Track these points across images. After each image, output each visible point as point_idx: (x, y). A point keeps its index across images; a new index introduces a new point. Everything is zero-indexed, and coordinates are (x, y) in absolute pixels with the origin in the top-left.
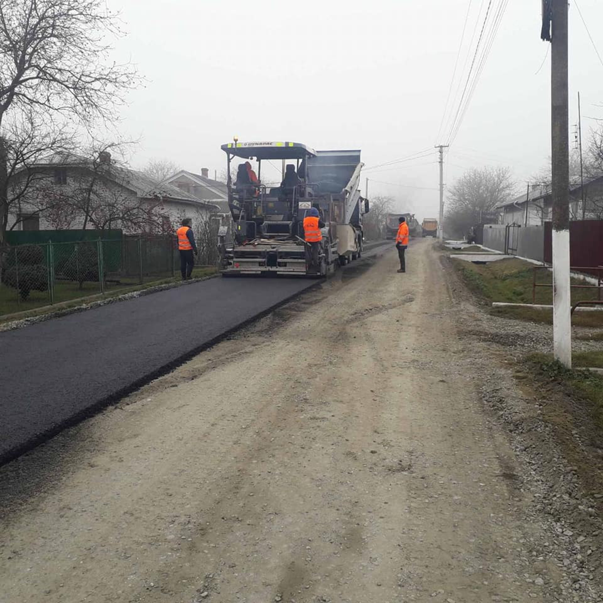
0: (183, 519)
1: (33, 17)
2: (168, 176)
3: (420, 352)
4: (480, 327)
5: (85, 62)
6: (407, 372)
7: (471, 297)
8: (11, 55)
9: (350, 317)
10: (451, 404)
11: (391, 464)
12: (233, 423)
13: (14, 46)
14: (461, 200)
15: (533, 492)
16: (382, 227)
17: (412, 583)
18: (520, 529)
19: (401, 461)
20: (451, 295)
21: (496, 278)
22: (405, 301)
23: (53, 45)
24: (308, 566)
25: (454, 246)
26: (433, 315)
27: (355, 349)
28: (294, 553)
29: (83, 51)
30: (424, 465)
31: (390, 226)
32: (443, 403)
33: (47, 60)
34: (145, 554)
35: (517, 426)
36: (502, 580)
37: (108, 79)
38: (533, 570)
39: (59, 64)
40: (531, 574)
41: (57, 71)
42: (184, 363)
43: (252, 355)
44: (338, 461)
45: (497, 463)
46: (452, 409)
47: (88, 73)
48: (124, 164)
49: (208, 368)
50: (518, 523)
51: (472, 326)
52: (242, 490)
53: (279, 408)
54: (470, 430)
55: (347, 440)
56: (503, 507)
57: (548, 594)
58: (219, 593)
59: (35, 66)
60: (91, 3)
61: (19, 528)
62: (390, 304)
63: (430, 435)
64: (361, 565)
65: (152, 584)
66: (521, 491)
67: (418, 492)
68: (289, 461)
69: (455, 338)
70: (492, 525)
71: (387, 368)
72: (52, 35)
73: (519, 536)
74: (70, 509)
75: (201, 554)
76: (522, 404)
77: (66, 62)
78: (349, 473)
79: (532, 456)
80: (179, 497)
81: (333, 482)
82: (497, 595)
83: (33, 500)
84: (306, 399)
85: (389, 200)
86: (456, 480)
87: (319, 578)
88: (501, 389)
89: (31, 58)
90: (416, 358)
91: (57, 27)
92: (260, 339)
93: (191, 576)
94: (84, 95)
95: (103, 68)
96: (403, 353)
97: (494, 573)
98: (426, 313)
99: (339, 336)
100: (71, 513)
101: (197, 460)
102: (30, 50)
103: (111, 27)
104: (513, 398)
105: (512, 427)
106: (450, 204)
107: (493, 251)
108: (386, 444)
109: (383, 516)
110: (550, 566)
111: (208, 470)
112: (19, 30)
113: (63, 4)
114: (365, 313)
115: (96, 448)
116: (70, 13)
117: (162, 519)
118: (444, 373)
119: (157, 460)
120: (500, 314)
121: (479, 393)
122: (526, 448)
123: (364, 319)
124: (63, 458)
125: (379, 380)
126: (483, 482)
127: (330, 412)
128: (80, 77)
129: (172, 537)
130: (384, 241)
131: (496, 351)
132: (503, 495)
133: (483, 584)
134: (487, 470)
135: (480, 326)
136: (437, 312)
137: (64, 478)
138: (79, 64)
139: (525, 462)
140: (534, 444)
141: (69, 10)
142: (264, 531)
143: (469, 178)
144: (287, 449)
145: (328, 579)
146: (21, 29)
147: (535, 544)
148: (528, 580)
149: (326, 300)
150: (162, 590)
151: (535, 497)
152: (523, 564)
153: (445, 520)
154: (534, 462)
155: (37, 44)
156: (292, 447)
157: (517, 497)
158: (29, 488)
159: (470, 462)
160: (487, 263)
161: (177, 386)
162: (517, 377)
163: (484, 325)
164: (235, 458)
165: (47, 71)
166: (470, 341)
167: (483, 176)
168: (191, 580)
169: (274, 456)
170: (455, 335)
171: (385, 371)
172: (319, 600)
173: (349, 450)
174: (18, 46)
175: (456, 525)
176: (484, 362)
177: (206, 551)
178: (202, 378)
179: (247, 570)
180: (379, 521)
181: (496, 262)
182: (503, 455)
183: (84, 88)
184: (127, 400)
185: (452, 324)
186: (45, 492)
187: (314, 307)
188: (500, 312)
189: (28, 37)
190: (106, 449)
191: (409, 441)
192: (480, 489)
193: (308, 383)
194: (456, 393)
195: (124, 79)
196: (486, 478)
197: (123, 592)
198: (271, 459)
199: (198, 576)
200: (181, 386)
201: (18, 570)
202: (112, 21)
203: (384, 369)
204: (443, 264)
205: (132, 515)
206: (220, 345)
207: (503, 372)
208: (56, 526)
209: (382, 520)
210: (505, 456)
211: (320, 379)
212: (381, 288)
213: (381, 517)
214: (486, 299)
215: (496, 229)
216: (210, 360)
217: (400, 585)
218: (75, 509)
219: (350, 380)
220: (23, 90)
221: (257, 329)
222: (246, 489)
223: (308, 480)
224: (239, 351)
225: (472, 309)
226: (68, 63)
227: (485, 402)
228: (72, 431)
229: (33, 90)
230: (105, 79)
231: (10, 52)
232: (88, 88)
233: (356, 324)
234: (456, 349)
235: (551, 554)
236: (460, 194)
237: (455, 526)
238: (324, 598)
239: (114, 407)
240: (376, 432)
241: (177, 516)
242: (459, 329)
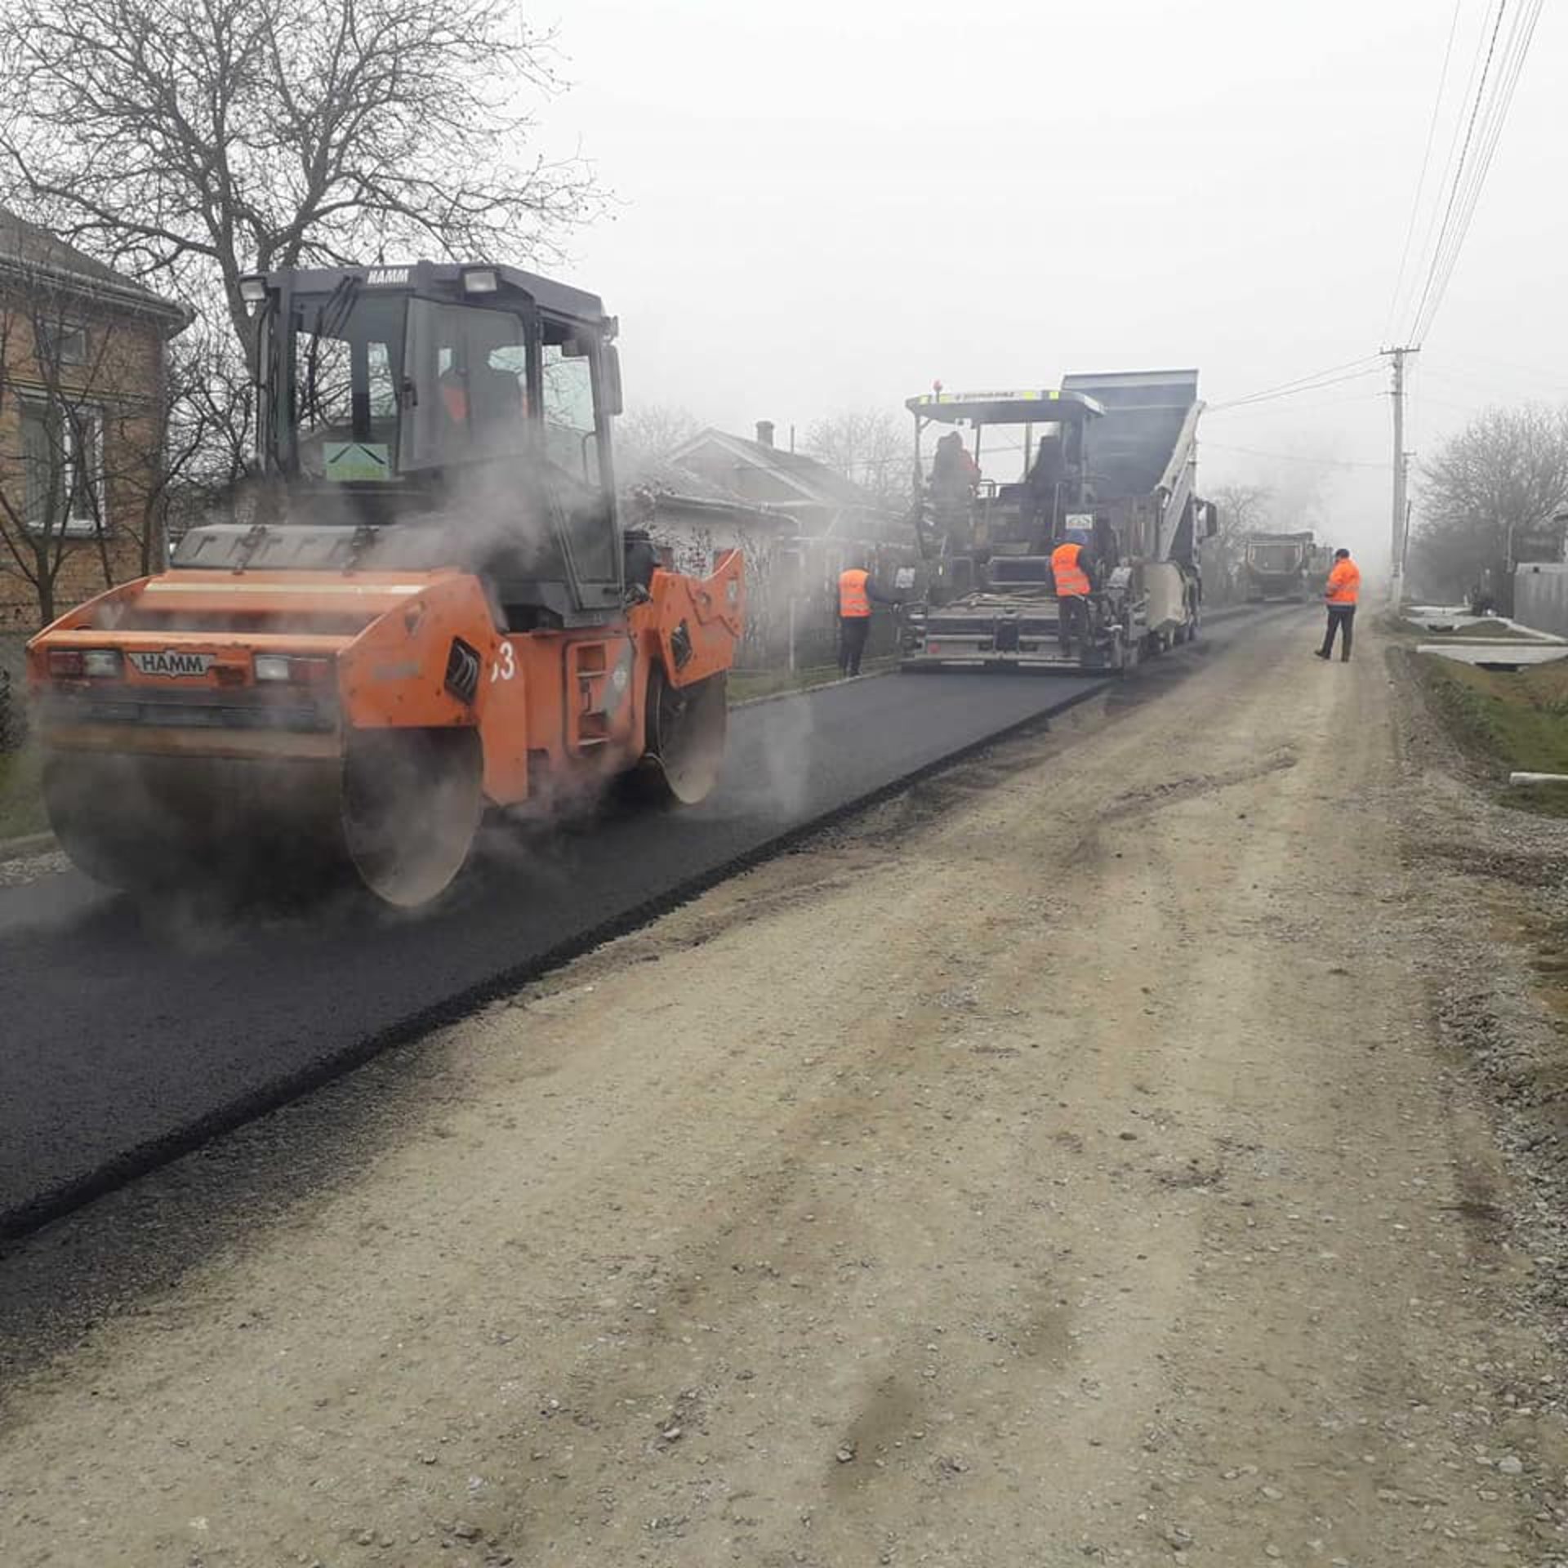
0: (640, 1264)
1: (348, 53)
2: (674, 445)
3: (1292, 896)
4: (1465, 837)
5: (468, 160)
6: (1248, 948)
7: (1455, 757)
8: (294, 149)
9: (1114, 805)
10: (1353, 1029)
11: (1167, 1168)
12: (782, 1051)
13: (303, 127)
14: (1457, 497)
15: (1532, 1253)
16: (1236, 569)
17: (1179, 1445)
18: (1482, 1340)
19: (1195, 1162)
20: (1403, 751)
21: (1538, 708)
22: (1273, 766)
23: (393, 119)
24: (926, 1388)
25: (1432, 622)
26: (1343, 804)
27: (1115, 886)
28: (897, 1355)
29: (464, 132)
30: (1255, 1174)
31: (1256, 568)
32: (1331, 1027)
33: (378, 157)
34: (547, 1337)
35: (1517, 1088)
36: (1414, 1454)
37: (522, 202)
38: (1500, 1437)
39: (406, 168)
40: (1492, 1446)
41: (401, 184)
42: (679, 905)
43: (845, 891)
44: (1033, 1152)
45: (1450, 1177)
46: (1354, 1043)
47: (475, 188)
48: (562, 416)
49: (736, 918)
50: (1481, 1324)
51: (1446, 832)
52: (788, 1206)
53: (900, 1022)
54: (1392, 1095)
55: (1063, 1105)
56: (1446, 1283)
57: (1527, 1496)
58: (706, 1434)
59: (350, 175)
60: (485, 13)
61: (267, 1263)
62: (1227, 773)
63: (1284, 1103)
64: (1059, 1396)
65: (555, 1403)
66: (1501, 1249)
67: (1230, 1238)
68: (907, 1146)
69: (1394, 864)
70: (1410, 1326)
71: (1192, 937)
72: (392, 96)
73: (1476, 1356)
74: (385, 1228)
75: (674, 1344)
76: (1541, 1035)
77: (425, 162)
78: (1057, 1183)
79: (1545, 1165)
80: (637, 1214)
81: (1013, 1202)
82: (1394, 1488)
83: (302, 1204)
84: (971, 1003)
85: (1256, 495)
86: (1332, 1213)
87: (951, 1417)
88: (1492, 994)
89: (340, 155)
90: (1277, 911)
91: (404, 76)
92: (874, 854)
93: (647, 1392)
94: (467, 241)
95: (513, 173)
96: (1243, 898)
97: (1397, 1436)
98: (1324, 798)
99: (1076, 851)
100: (386, 1237)
101: (688, 1132)
102: (338, 136)
103: (533, 71)
104: (1519, 1019)
105: (1504, 1090)
106: (1427, 508)
107: (1541, 634)
108: (1162, 1118)
109: (1129, 1286)
110: (1545, 1430)
111: (710, 1155)
112: (316, 86)
113: (420, 18)
114: (1154, 794)
115: (457, 1094)
116: (435, 38)
117: (593, 1261)
118: (1346, 951)
119: (596, 1127)
120: (1529, 803)
121: (1433, 1003)
122: (1534, 1144)
123: (1151, 810)
124: (379, 1116)
125: (1169, 963)
126: (1406, 1221)
127: (1028, 1036)
128: (458, 198)
129: (611, 1302)
130: (1239, 608)
131: (1499, 898)
132: (1452, 1254)
133: (1361, 1459)
134: (1420, 1194)
135: (1467, 833)
136: (1356, 796)
137: (376, 1160)
138: (455, 165)
139: (1525, 1179)
140: (1555, 1133)
141: (432, 31)
142: (831, 1302)
143: (1480, 436)
144: (909, 1119)
145: (971, 1421)
146: (319, 84)
147: (1517, 1378)
148: (1482, 1460)
149: (1056, 759)
150: (576, 1419)
151: (1536, 1263)
152: (1477, 1422)
153: (1288, 1306)
154: (1547, 1179)
155: (358, 118)
156: (921, 1115)
157: (1488, 1261)
158: (295, 1178)
159: (1376, 1171)
160: (1520, 669)
161: (656, 958)
162: (1541, 967)
163: (1478, 832)
164: (781, 1131)
165: (381, 186)
166: (1431, 873)
167: (1523, 429)
168: (644, 1400)
169: (873, 1132)
170: (1396, 855)
171: (1187, 942)
172: (942, 1466)
173: (1066, 1129)
174: (311, 127)
175: (1315, 1318)
176: (1463, 927)
177: (687, 1340)
178: (719, 943)
179: (779, 1388)
180: (1118, 1298)
181: (1544, 665)
182: (1469, 1158)
183: (467, 226)
184: (538, 986)
185: (1390, 826)
186: (331, 1188)
187: (1019, 777)
188: (1530, 798)
189: (336, 102)
190: (479, 1097)
191: (1224, 1115)
192: (1392, 1238)
193: (981, 966)
194: (1372, 1002)
195: (563, 198)
196: (1415, 1213)
197: (488, 1416)
198: (866, 1139)
199: (663, 1393)
200: (667, 959)
201: (260, 1352)
202: (536, 54)
203: (1185, 937)
204: (1393, 672)
205: (524, 1248)
206: (770, 865)
207: (1503, 952)
208: (350, 1263)
209: (1125, 1295)
210: (1475, 1160)
211: (1014, 957)
212: (1209, 732)
213: (1126, 1290)
214: (1500, 763)
215: (1550, 574)
216: (742, 900)
217: (1147, 1448)
218: (397, 1228)
219: (1092, 963)
220: (323, 235)
221: (865, 829)
222: (798, 1205)
223: (953, 1192)
224: (816, 880)
225: (1452, 788)
226: (429, 164)
227: (1444, 1027)
228: (404, 1054)
229: (346, 232)
230: (516, 200)
231: (293, 143)
232: (476, 225)
233: (1129, 821)
234: (1390, 892)
235: (1553, 1403)
236: (1453, 479)
237: (1311, 1321)
238: (956, 1464)
239: (505, 1003)
240: (1140, 1089)
241: (627, 1258)
242: (1406, 842)
